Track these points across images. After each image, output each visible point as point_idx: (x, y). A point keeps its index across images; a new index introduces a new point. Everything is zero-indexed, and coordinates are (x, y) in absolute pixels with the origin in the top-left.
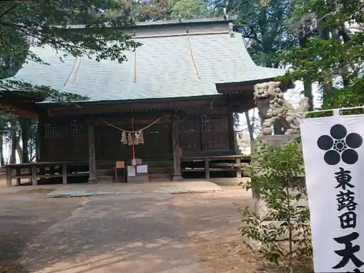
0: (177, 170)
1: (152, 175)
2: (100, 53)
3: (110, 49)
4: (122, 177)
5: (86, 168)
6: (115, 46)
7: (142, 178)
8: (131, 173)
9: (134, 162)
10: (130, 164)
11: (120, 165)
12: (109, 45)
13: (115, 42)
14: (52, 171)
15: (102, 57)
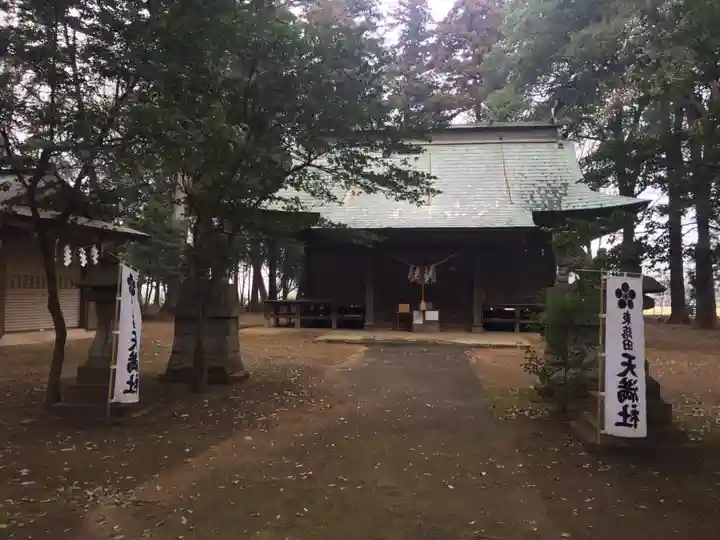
0: (477, 319)
1: (444, 324)
2: (399, 194)
3: (409, 193)
4: (406, 323)
5: (362, 311)
6: (416, 191)
7: (430, 327)
8: (418, 321)
9: (423, 305)
10: (418, 309)
11: (404, 308)
12: (410, 189)
13: (415, 188)
14: (316, 312)
15: (402, 198)
